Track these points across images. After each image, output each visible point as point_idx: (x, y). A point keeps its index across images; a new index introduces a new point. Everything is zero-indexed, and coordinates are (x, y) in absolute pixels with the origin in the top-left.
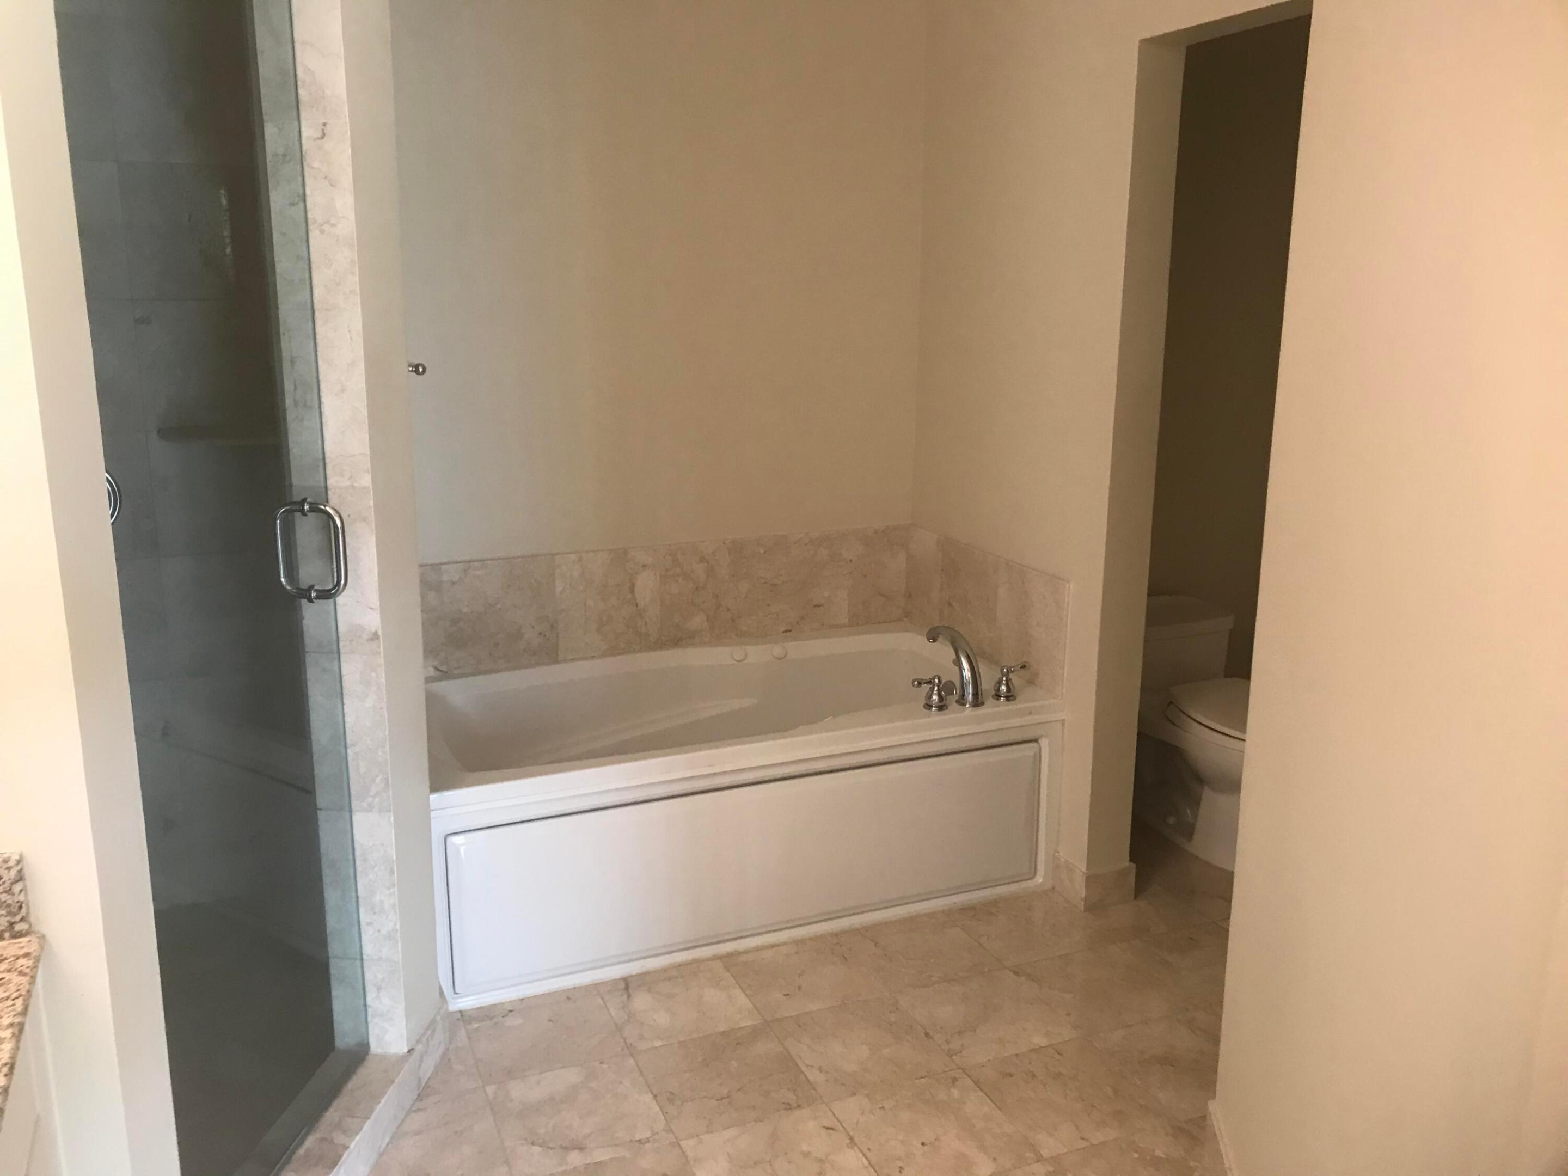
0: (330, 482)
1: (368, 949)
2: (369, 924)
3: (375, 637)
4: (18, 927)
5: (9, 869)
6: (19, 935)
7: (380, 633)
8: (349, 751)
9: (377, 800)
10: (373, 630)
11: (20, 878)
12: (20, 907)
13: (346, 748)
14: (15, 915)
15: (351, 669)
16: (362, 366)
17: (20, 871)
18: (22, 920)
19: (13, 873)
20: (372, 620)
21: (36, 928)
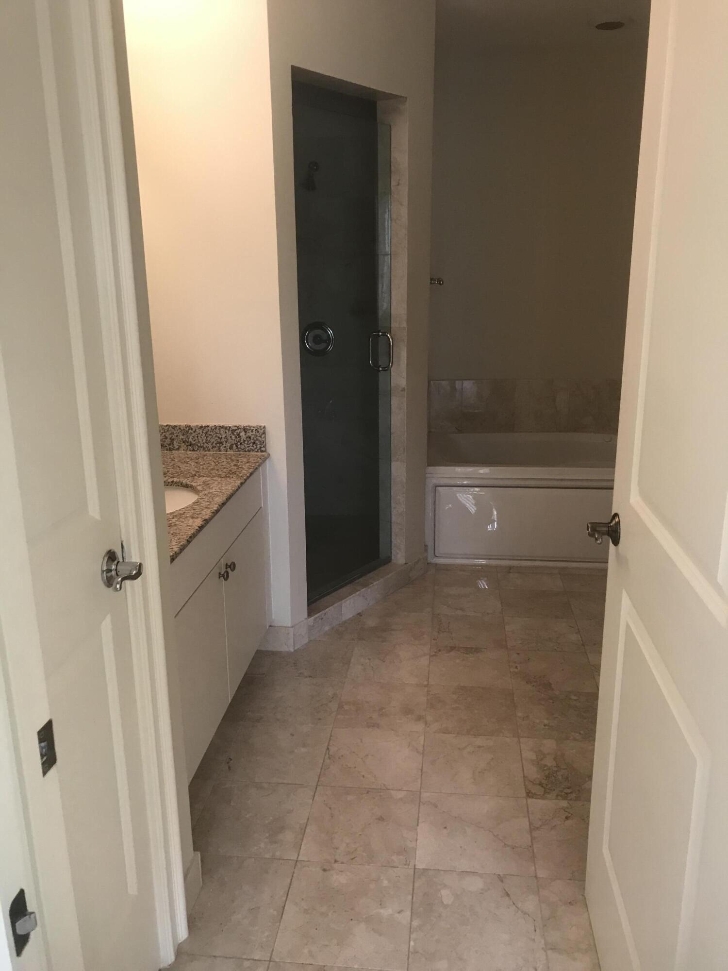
0: (392, 325)
1: (394, 519)
2: (394, 508)
3: (403, 390)
4: (262, 449)
5: (261, 429)
6: (262, 451)
7: (406, 388)
8: (392, 436)
9: (400, 457)
10: (403, 386)
11: (264, 433)
12: (263, 443)
13: (391, 435)
14: (262, 445)
15: (395, 402)
16: (406, 278)
17: (264, 431)
18: (264, 447)
19: (262, 431)
20: (403, 383)
21: (268, 450)
